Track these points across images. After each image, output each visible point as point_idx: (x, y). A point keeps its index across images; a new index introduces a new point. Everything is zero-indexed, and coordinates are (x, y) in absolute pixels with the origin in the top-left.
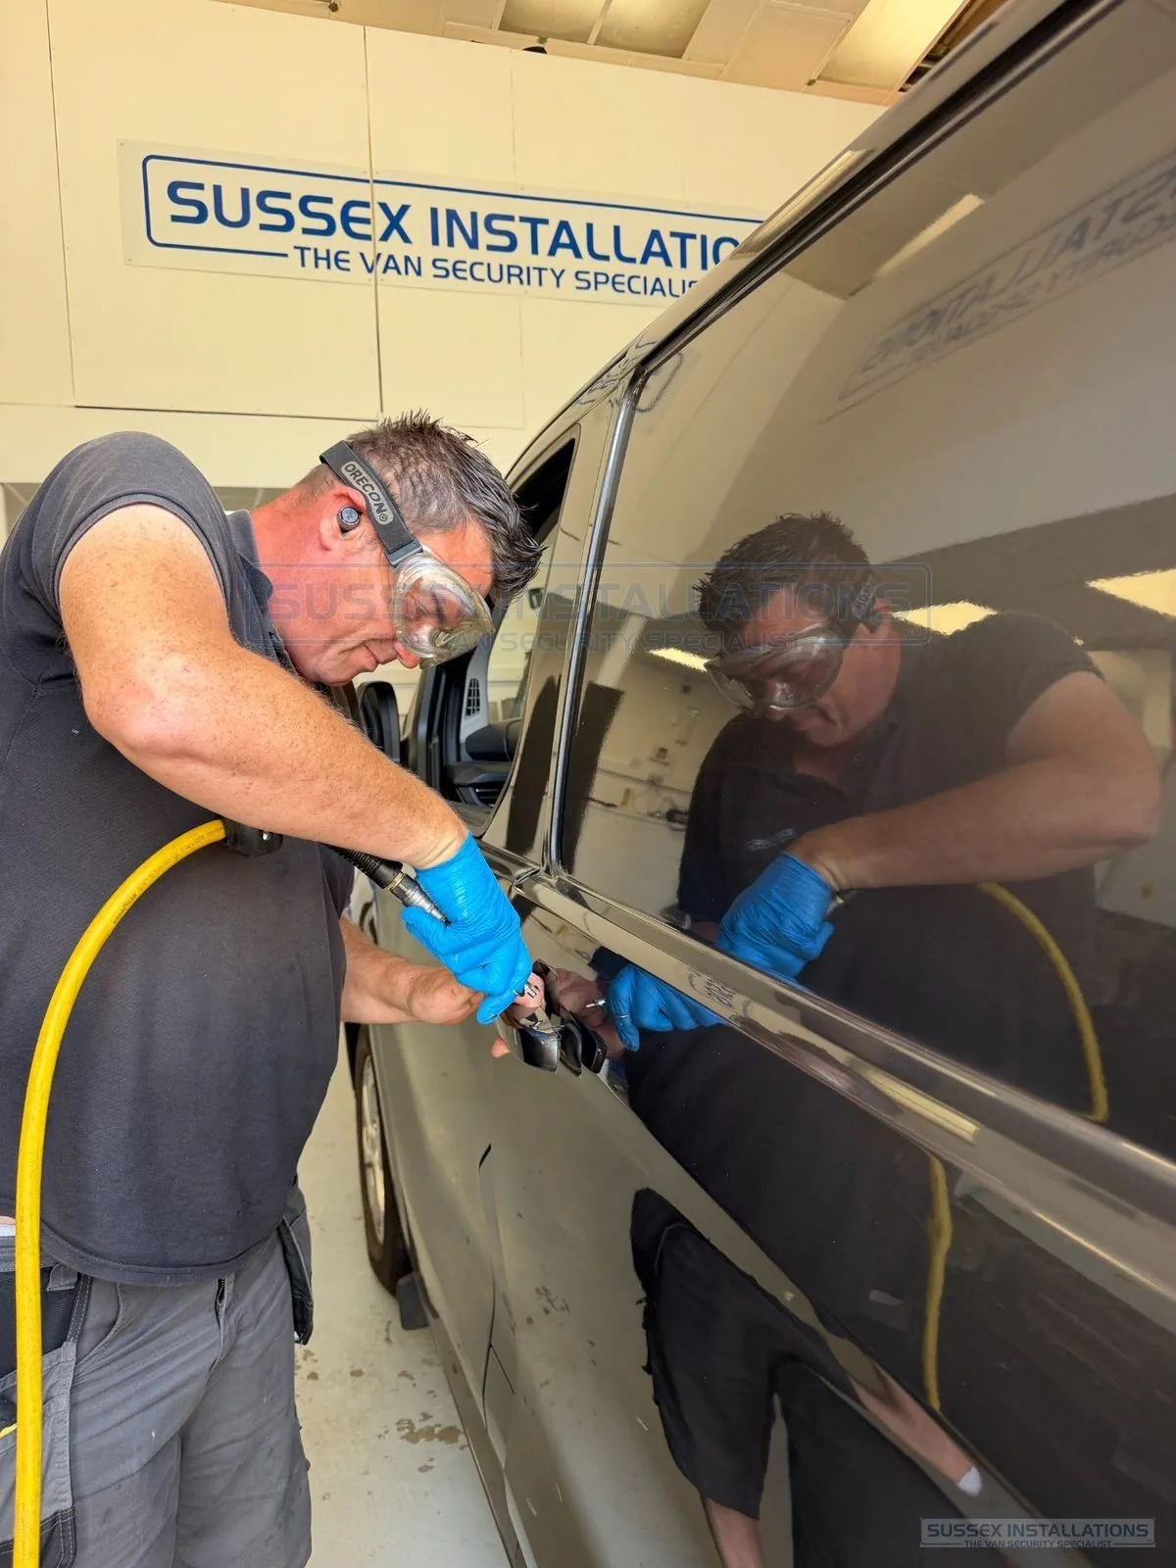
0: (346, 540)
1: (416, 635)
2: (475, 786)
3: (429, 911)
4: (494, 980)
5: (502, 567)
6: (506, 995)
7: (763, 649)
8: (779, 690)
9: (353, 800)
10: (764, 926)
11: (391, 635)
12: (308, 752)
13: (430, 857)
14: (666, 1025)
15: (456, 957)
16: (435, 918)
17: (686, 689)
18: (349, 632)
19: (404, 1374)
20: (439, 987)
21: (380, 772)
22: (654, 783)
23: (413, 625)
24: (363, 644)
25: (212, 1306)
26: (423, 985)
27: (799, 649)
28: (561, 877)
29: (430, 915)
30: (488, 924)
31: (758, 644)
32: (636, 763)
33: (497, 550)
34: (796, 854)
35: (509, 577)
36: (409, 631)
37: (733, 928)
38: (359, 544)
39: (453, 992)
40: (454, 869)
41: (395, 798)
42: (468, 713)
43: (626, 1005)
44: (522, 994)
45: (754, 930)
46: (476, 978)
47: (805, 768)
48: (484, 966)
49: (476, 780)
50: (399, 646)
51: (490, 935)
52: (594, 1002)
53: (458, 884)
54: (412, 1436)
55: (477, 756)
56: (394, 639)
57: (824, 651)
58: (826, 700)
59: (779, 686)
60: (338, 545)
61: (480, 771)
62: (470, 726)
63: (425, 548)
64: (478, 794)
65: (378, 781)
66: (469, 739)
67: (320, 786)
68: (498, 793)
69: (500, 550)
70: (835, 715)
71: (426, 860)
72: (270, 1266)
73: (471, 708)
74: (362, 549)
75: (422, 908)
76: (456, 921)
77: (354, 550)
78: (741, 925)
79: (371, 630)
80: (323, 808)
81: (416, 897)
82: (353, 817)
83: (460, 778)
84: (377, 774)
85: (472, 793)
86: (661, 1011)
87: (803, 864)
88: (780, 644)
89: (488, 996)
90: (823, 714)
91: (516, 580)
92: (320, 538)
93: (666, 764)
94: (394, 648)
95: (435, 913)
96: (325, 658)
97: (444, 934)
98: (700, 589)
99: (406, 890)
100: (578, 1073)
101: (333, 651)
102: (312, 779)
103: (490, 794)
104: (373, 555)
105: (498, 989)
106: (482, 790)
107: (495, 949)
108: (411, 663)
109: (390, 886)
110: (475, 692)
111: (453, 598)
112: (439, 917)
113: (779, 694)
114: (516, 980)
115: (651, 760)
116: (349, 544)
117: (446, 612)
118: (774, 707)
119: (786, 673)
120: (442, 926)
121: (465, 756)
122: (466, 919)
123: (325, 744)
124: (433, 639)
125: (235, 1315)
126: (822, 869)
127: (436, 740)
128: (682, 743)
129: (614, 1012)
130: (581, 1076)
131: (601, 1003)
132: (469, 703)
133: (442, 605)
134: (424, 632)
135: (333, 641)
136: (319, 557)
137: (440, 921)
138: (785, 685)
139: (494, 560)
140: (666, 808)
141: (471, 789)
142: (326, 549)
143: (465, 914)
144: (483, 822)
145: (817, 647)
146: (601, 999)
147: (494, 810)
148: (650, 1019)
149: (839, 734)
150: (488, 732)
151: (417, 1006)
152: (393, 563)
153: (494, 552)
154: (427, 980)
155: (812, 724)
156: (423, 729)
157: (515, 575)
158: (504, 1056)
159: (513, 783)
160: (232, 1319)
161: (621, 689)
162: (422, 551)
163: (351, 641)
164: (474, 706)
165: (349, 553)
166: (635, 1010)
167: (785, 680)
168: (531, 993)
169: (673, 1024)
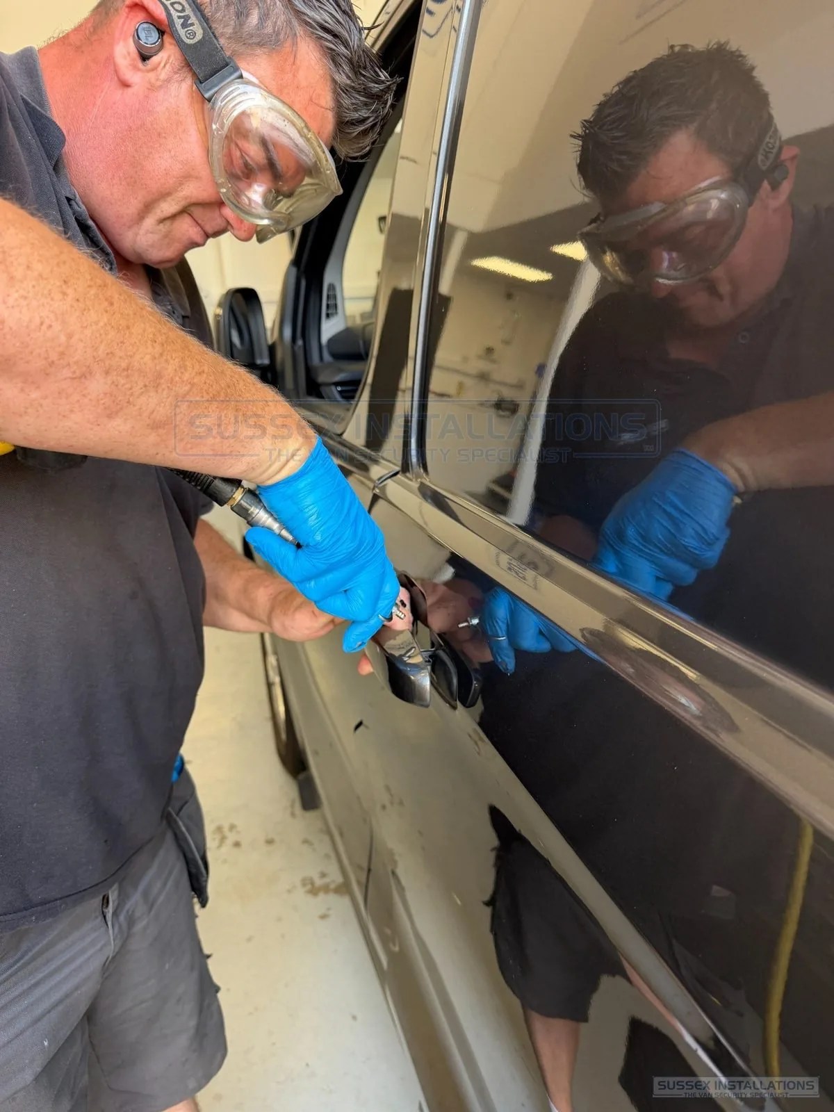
0: (149, 71)
1: (247, 196)
2: (337, 384)
3: (277, 531)
4: (358, 605)
5: (346, 102)
6: (372, 622)
7: (655, 208)
8: (665, 259)
9: (155, 403)
10: (658, 534)
11: (213, 198)
12: (70, 336)
13: (271, 471)
14: (545, 646)
15: (313, 583)
16: (286, 540)
17: (509, 296)
18: (164, 195)
19: (306, 841)
20: (299, 607)
21: (188, 364)
22: (483, 377)
23: (242, 185)
24: (184, 211)
25: (98, 913)
26: (284, 602)
27: (691, 208)
28: (424, 481)
29: (280, 536)
30: (346, 547)
31: (646, 203)
32: (465, 359)
33: (337, 77)
34: (696, 451)
35: (356, 115)
36: (238, 194)
37: (621, 535)
38: (163, 76)
39: (313, 612)
40: (302, 484)
41: (214, 399)
42: (328, 316)
43: (504, 627)
44: (390, 619)
45: (645, 538)
46: (338, 602)
47: (678, 352)
48: (345, 591)
49: (338, 378)
50: (228, 212)
51: (350, 559)
52: (467, 621)
53: (309, 501)
54: (314, 891)
55: (337, 356)
56: (221, 204)
57: (727, 207)
58: (719, 272)
59: (665, 255)
60: (136, 78)
61: (340, 371)
62: (330, 329)
63: (245, 74)
64: (340, 392)
65: (186, 376)
66: (331, 341)
67: (97, 385)
68: (355, 391)
69: (342, 79)
70: (725, 289)
71: (266, 475)
72: (162, 853)
73: (330, 312)
74: (168, 80)
75: (269, 529)
76: (307, 546)
77: (159, 83)
78: (631, 532)
79: (192, 191)
80: (110, 417)
81: (262, 516)
82: (155, 426)
83: (322, 378)
84: (183, 367)
85: (335, 391)
86: (541, 633)
87: (705, 463)
88: (674, 202)
89: (350, 623)
90: (712, 289)
91: (365, 119)
92: (116, 72)
93: (494, 361)
94: (222, 215)
95: (285, 533)
96: (142, 232)
97: (296, 558)
98: (580, 136)
99: (248, 507)
100: (454, 708)
101: (149, 222)
102: (83, 376)
103: (350, 390)
104: (181, 90)
105: (362, 615)
106: (344, 388)
107: (355, 573)
108: (243, 235)
109: (231, 502)
110: (332, 297)
111: (284, 140)
112: (290, 538)
113: (666, 264)
114: (382, 604)
115: (480, 357)
116: (152, 75)
117: (281, 164)
118: (661, 281)
119: (676, 240)
120: (294, 548)
121: (327, 357)
122: (318, 543)
123: (96, 323)
124: (269, 203)
125: (125, 911)
126: (727, 467)
127: (300, 342)
128: (507, 342)
129: (490, 633)
130: (457, 712)
131: (475, 621)
132: (328, 306)
133: (275, 156)
134: (256, 193)
135: (147, 208)
136: (118, 94)
137: (291, 542)
138: (674, 255)
139: (335, 91)
140: (495, 398)
141: (333, 388)
142: (125, 85)
143: (318, 538)
144: (343, 419)
145: (715, 204)
146: (474, 617)
147: (354, 406)
148: (530, 642)
149: (724, 312)
150: (347, 335)
151: (277, 626)
152: (207, 95)
153: (334, 81)
154: (286, 598)
155: (698, 301)
156: (288, 333)
157: (364, 113)
158: (371, 674)
159: (370, 380)
160: (122, 918)
161: (451, 295)
162: (241, 77)
163: (168, 207)
164: (333, 309)
165: (152, 88)
166: (512, 633)
167: (671, 250)
168: (400, 614)
169: (552, 646)
